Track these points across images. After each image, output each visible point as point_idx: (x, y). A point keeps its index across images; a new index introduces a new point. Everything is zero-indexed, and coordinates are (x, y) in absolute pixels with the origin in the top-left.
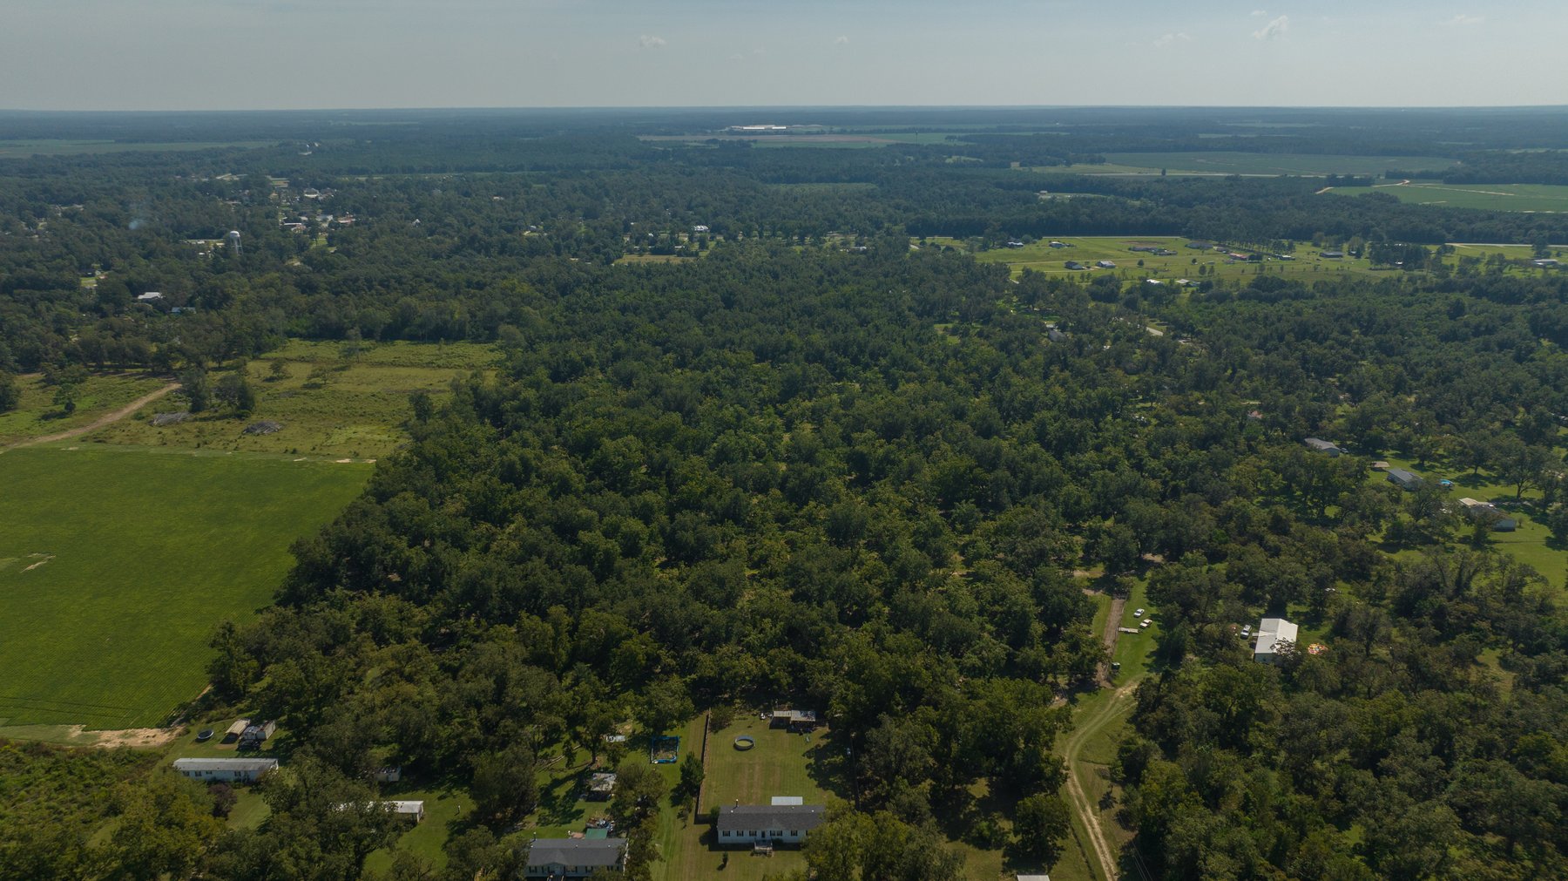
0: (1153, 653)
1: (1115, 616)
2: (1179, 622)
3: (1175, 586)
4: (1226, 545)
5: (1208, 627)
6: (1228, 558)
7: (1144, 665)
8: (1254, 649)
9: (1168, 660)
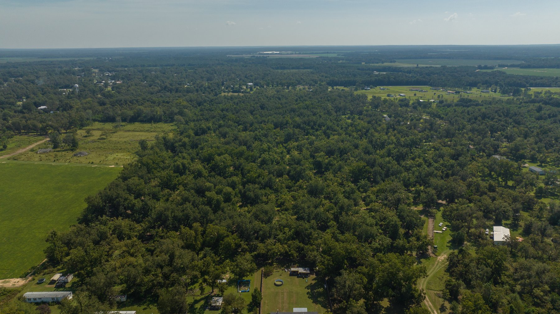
1: (431, 226)
3: (456, 213)
4: (473, 196)
5: (473, 230)
6: (474, 202)
7: (447, 246)
8: (493, 239)
9: (457, 244)
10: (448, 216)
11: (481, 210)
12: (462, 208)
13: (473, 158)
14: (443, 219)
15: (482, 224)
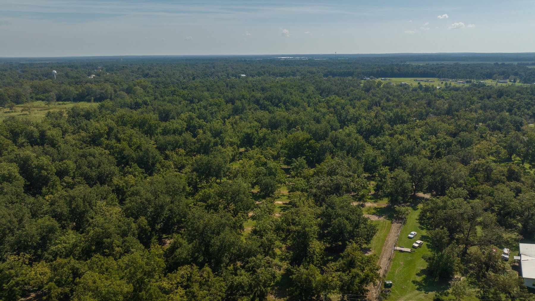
0: (423, 272)
1: (392, 237)
2: (448, 244)
3: (441, 213)
4: (478, 187)
5: (473, 250)
6: (480, 196)
7: (414, 282)
8: (520, 273)
9: (437, 280)
10: (429, 219)
11: (493, 211)
12: (453, 204)
13: (482, 137)
14: (419, 225)
15: (495, 237)
